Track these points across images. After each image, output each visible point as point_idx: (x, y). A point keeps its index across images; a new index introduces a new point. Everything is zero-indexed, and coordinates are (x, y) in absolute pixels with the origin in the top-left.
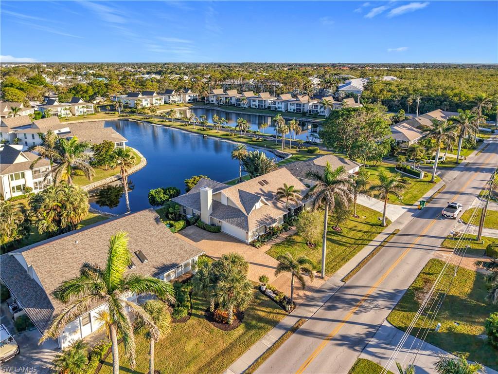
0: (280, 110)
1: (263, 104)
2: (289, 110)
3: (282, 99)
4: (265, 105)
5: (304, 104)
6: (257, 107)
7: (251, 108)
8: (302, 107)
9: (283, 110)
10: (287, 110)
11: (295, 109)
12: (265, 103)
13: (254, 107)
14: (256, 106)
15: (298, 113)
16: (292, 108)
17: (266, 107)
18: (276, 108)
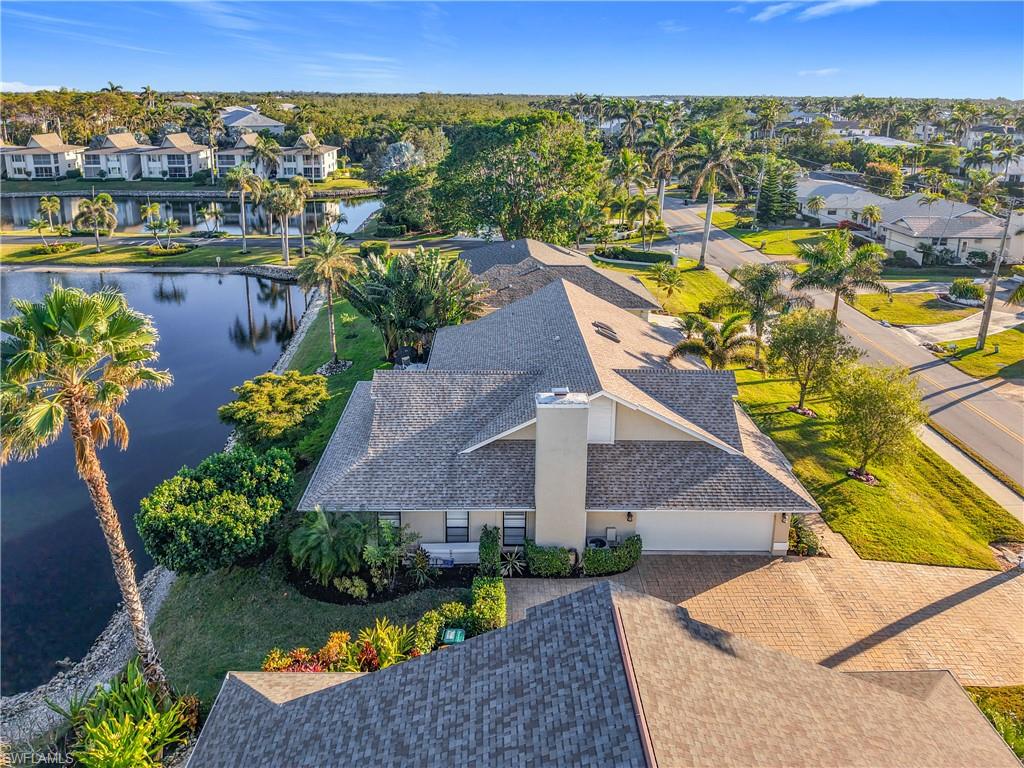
0: (118, 176)
1: (53, 165)
2: (145, 174)
3: (115, 147)
4: (57, 168)
5: (189, 156)
6: (33, 176)
7: (10, 179)
8: (186, 165)
9: (126, 175)
10: (139, 175)
11: (166, 169)
12: (56, 162)
13: (24, 176)
14: (29, 174)
15: (179, 180)
16: (155, 168)
17: (62, 173)
18: (102, 173)
